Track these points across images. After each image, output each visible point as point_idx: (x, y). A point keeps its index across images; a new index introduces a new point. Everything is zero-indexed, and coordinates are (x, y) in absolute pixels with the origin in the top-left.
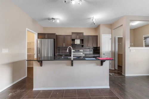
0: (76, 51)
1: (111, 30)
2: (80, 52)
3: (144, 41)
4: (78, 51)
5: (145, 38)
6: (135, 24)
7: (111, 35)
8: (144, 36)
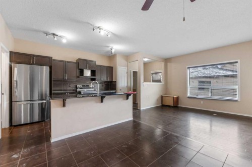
0: (84, 86)
1: (126, 63)
2: (90, 88)
3: (151, 76)
4: (87, 86)
5: (153, 74)
6: (146, 60)
7: (127, 68)
8: (152, 72)
